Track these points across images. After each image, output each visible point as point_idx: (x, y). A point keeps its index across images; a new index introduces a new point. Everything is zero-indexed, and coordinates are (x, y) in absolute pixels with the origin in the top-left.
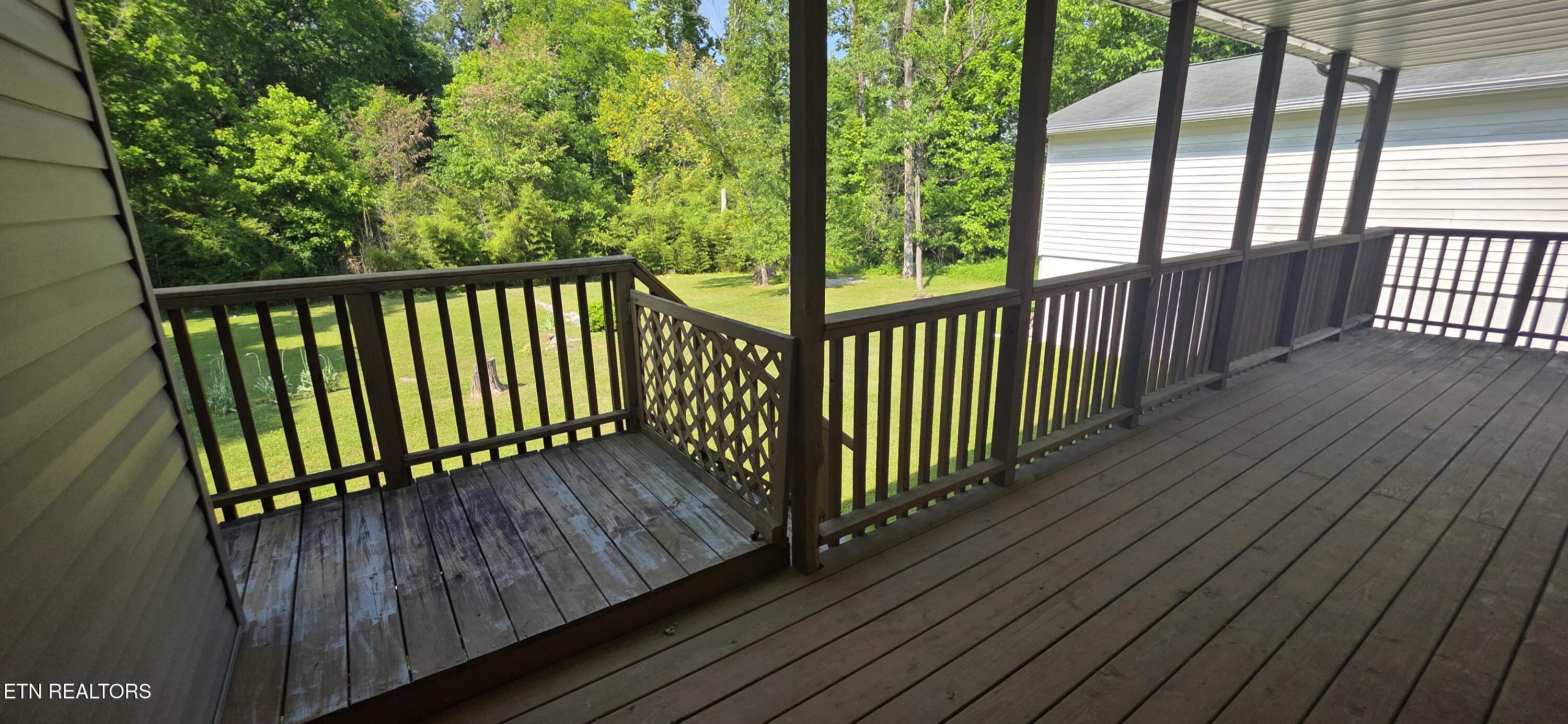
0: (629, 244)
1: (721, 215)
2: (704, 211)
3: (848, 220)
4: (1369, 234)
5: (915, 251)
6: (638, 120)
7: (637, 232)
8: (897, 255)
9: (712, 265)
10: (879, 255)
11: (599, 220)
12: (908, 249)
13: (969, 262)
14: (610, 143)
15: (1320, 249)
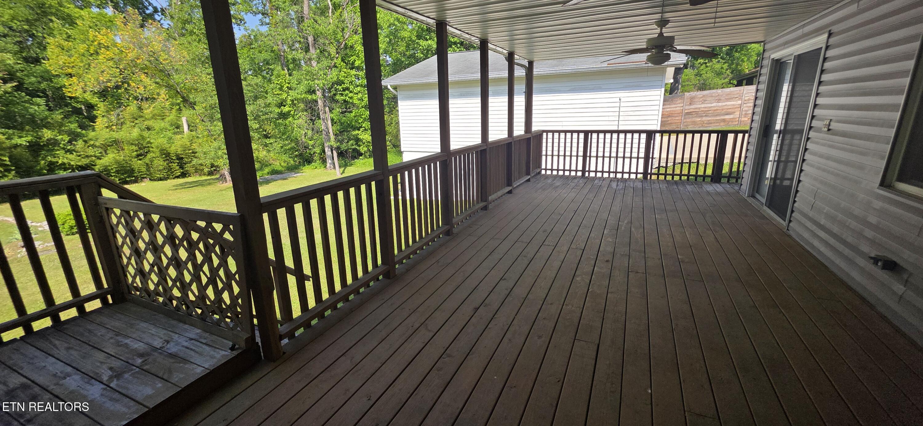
0: (98, 162)
1: (185, 136)
2: (169, 134)
3: (286, 136)
4: (534, 133)
5: (332, 153)
6: (93, 65)
7: (106, 152)
8: (322, 156)
9: (183, 172)
10: (310, 157)
11: (64, 144)
12: (328, 152)
13: (366, 158)
14: (65, 81)
15: (517, 141)
